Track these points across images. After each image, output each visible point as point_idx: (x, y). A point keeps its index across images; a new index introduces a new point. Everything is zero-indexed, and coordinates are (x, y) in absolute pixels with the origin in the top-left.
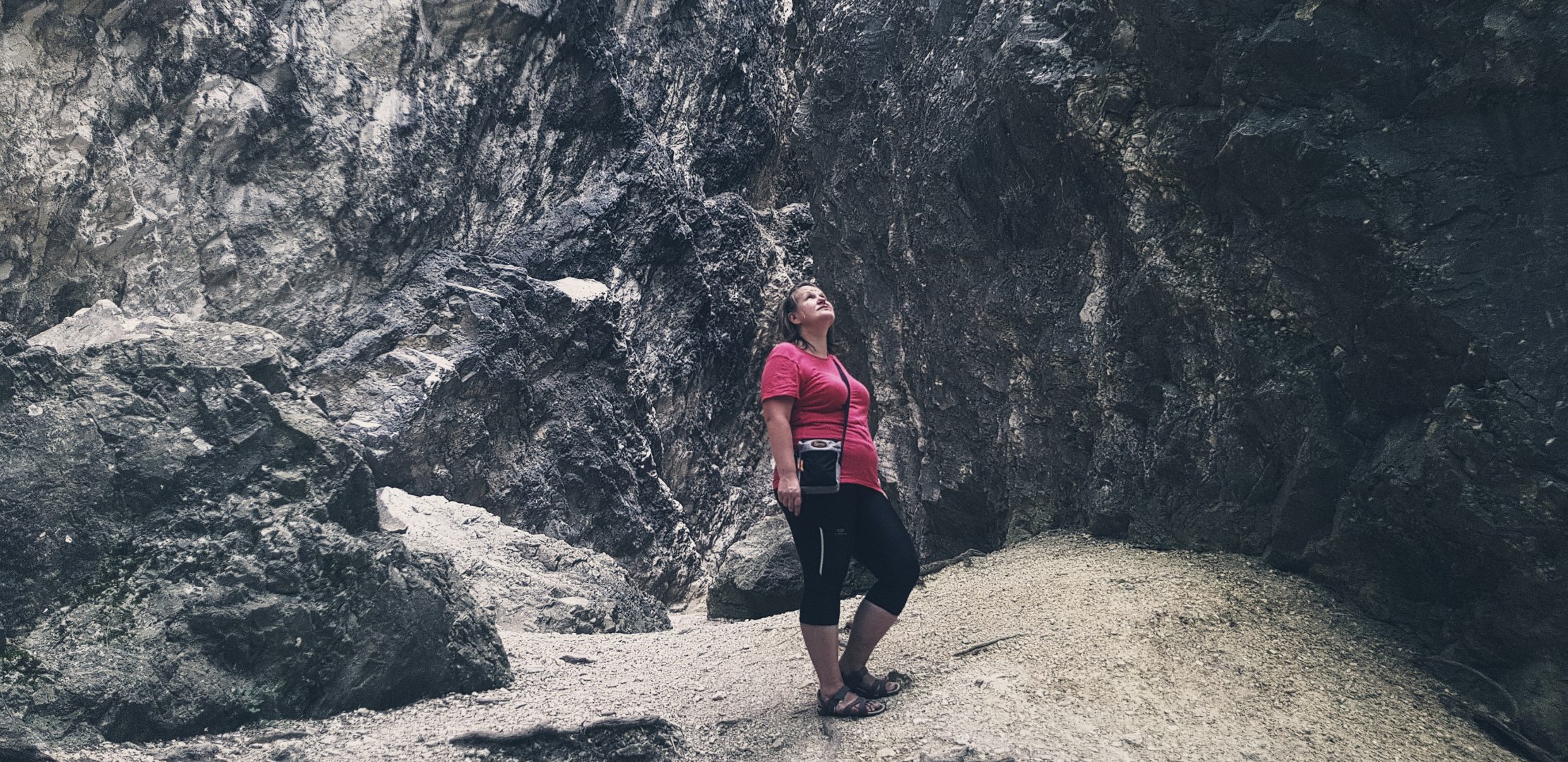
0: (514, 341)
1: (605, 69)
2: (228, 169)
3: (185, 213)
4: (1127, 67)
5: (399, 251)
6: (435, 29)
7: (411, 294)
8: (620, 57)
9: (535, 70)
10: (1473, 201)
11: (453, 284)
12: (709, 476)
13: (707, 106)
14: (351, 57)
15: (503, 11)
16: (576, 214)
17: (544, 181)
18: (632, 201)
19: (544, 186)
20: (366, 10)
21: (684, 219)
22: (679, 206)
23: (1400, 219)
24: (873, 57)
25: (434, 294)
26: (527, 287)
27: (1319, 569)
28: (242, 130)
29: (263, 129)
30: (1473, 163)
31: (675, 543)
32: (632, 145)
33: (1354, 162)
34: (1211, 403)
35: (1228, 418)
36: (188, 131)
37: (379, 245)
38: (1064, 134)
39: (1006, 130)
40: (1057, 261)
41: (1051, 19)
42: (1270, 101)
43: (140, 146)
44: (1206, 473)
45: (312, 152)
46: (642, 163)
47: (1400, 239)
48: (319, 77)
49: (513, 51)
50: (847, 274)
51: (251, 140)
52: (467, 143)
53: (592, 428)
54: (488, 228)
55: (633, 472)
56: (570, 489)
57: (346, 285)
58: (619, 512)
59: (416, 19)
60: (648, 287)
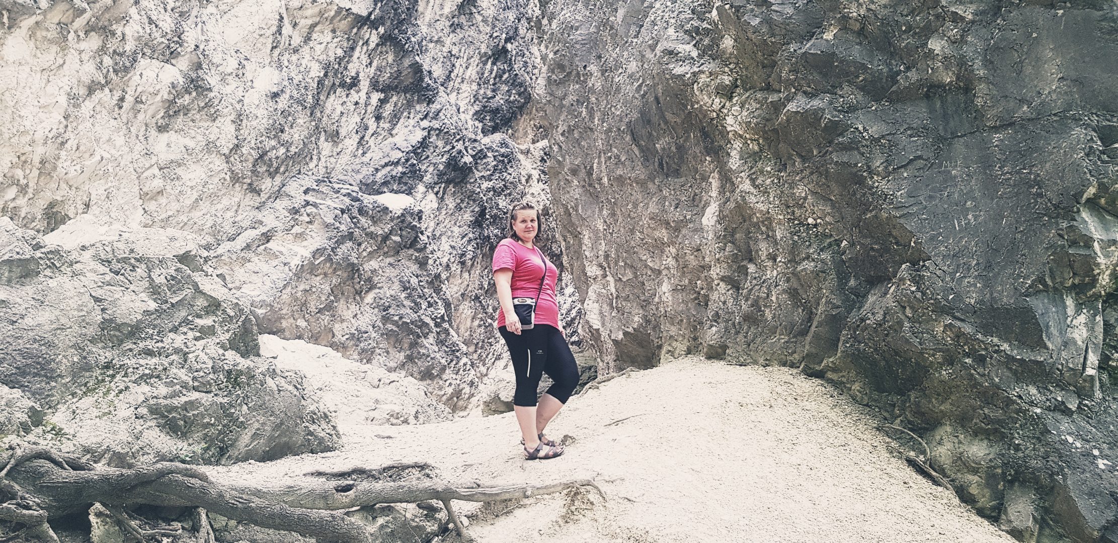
0: (350, 236)
1: (411, 51)
2: (157, 123)
3: (128, 153)
4: (730, 64)
5: (272, 175)
6: (295, 25)
7: (281, 205)
8: (422, 41)
9: (363, 52)
10: (919, 153)
11: (309, 198)
12: (486, 327)
13: (483, 74)
14: (238, 45)
15: (340, 12)
16: (392, 149)
17: (371, 128)
18: (431, 140)
19: (370, 131)
20: (248, 14)
21: (468, 152)
22: (464, 143)
23: (878, 164)
24: (584, 49)
25: (296, 205)
26: (359, 200)
27: (830, 375)
28: (166, 96)
29: (179, 95)
30: (921, 130)
31: (461, 372)
32: (430, 102)
33: (855, 128)
34: (775, 275)
35: (783, 285)
36: (129, 99)
37: (259, 172)
38: (692, 106)
39: (658, 103)
40: (690, 186)
41: (686, 32)
42: (808, 89)
43: (98, 108)
44: (770, 318)
45: (213, 111)
46: (437, 115)
47: (878, 175)
48: (217, 59)
49: (348, 39)
50: (568, 192)
51: (172, 102)
52: (317, 103)
53: (403, 295)
54: (333, 160)
55: (432, 324)
56: (388, 335)
57: (237, 199)
58: (422, 351)
59: (281, 18)
60: (442, 199)
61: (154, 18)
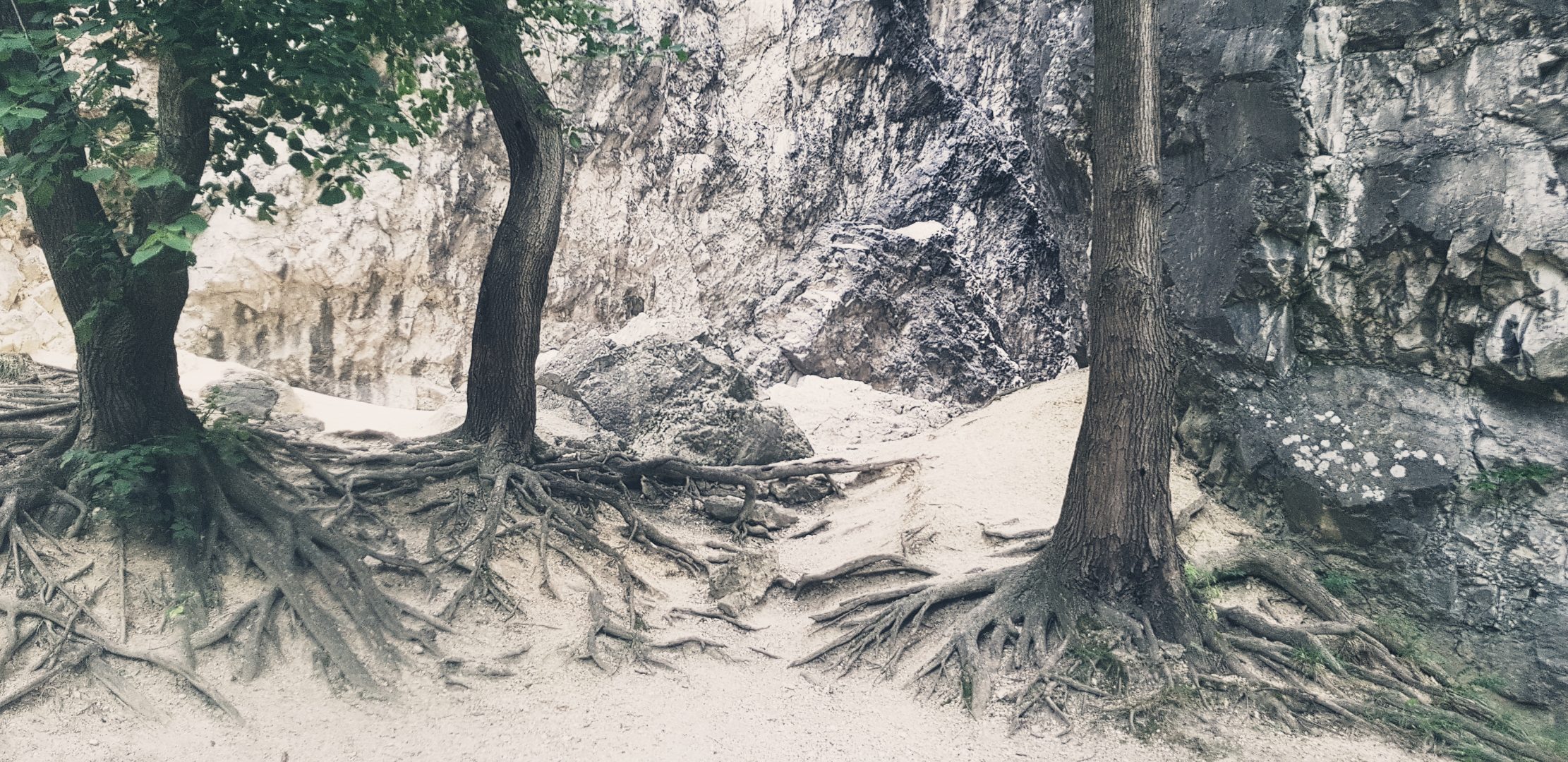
0: (877, 275)
1: (925, 72)
2: (697, 206)
3: (679, 236)
5: (802, 228)
6: (803, 84)
7: (813, 254)
8: (938, 56)
9: (874, 89)
11: (836, 244)
14: (756, 117)
15: (844, 60)
16: (919, 176)
17: (894, 159)
18: (960, 157)
19: (894, 163)
21: (1005, 159)
22: (1000, 150)
25: (825, 253)
26: (883, 237)
28: (701, 182)
29: (712, 177)
32: (954, 117)
36: (673, 192)
37: (789, 228)
43: (650, 207)
45: (741, 183)
46: (964, 129)
48: (738, 137)
49: (856, 82)
51: (707, 185)
52: (835, 151)
53: (941, 322)
54: (859, 200)
55: (976, 346)
56: (930, 363)
57: (774, 257)
58: (968, 374)
59: (789, 83)
60: (982, 214)
61: (681, 119)
